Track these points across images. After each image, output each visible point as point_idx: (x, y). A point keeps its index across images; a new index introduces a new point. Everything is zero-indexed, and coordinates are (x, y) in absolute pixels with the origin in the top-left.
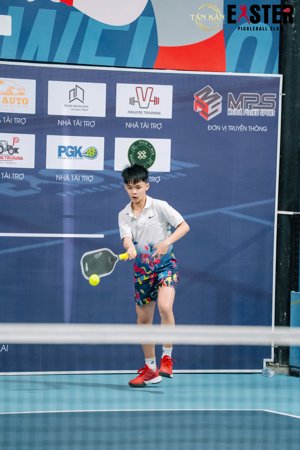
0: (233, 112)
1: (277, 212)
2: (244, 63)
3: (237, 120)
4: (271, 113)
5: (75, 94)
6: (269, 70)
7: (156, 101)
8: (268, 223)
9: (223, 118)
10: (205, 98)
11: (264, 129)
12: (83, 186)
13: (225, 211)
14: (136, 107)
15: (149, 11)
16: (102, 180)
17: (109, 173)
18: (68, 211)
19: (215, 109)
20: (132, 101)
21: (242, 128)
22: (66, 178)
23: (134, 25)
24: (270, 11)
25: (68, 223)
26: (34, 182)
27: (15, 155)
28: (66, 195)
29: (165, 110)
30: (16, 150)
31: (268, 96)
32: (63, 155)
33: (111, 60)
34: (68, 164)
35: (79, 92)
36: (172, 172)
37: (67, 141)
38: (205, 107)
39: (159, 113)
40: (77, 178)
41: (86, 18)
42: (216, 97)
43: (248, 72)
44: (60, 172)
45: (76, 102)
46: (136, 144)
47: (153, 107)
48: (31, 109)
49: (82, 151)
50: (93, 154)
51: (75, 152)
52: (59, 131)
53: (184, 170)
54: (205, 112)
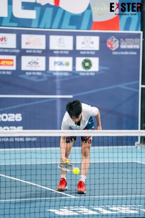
0: (123, 47)
1: (141, 86)
2: (127, 27)
3: (124, 50)
4: (137, 47)
5: (60, 41)
6: (137, 30)
7: (92, 43)
8: (137, 90)
9: (119, 50)
10: (112, 41)
11: (135, 53)
12: (63, 77)
13: (120, 86)
14: (84, 46)
15: (89, 8)
16: (71, 74)
17: (74, 72)
18: (58, 86)
19: (115, 46)
20: (83, 43)
21: (126, 53)
22: (57, 74)
23: (83, 13)
24: (131, 6)
25: (58, 91)
26: (45, 76)
27: (37, 65)
28: (57, 81)
30: (37, 63)
32: (56, 65)
33: (75, 27)
35: (62, 40)
36: (99, 71)
38: (111, 45)
40: (61, 74)
41: (64, 11)
42: (116, 41)
44: (55, 72)
45: (61, 44)
46: (85, 60)
47: (91, 45)
49: (63, 63)
51: (61, 64)
52: (54, 55)
53: (104, 70)
54: (112, 47)
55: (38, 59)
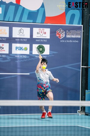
0: (68, 36)
1: (81, 67)
2: (71, 22)
3: (69, 39)
4: (79, 37)
5: (21, 31)
6: (79, 24)
7: (45, 33)
8: (79, 70)
9: (65, 38)
10: (60, 32)
11: (77, 41)
12: (23, 59)
13: (66, 66)
14: (39, 35)
15: (43, 6)
16: (29, 57)
17: (31, 55)
18: (18, 67)
19: (63, 35)
20: (38, 33)
21: (71, 41)
22: (18, 56)
23: (38, 10)
24: (81, 4)
25: (18, 70)
26: (8, 58)
27: (3, 50)
28: (18, 62)
29: (48, 36)
30: (3, 48)
31: (79, 32)
32: (17, 49)
33: (32, 21)
34: (19, 52)
36: (50, 54)
37: (18, 45)
38: (60, 35)
39: (46, 37)
40: (21, 56)
41: (24, 8)
42: (63, 32)
43: (73, 24)
44: (16, 55)
45: (21, 34)
46: (39, 46)
47: (44, 35)
48: (7, 36)
49: (23, 48)
50: (26, 49)
51: (21, 49)
52: (16, 42)
53: (53, 54)
54: (60, 36)
55: (3, 45)
